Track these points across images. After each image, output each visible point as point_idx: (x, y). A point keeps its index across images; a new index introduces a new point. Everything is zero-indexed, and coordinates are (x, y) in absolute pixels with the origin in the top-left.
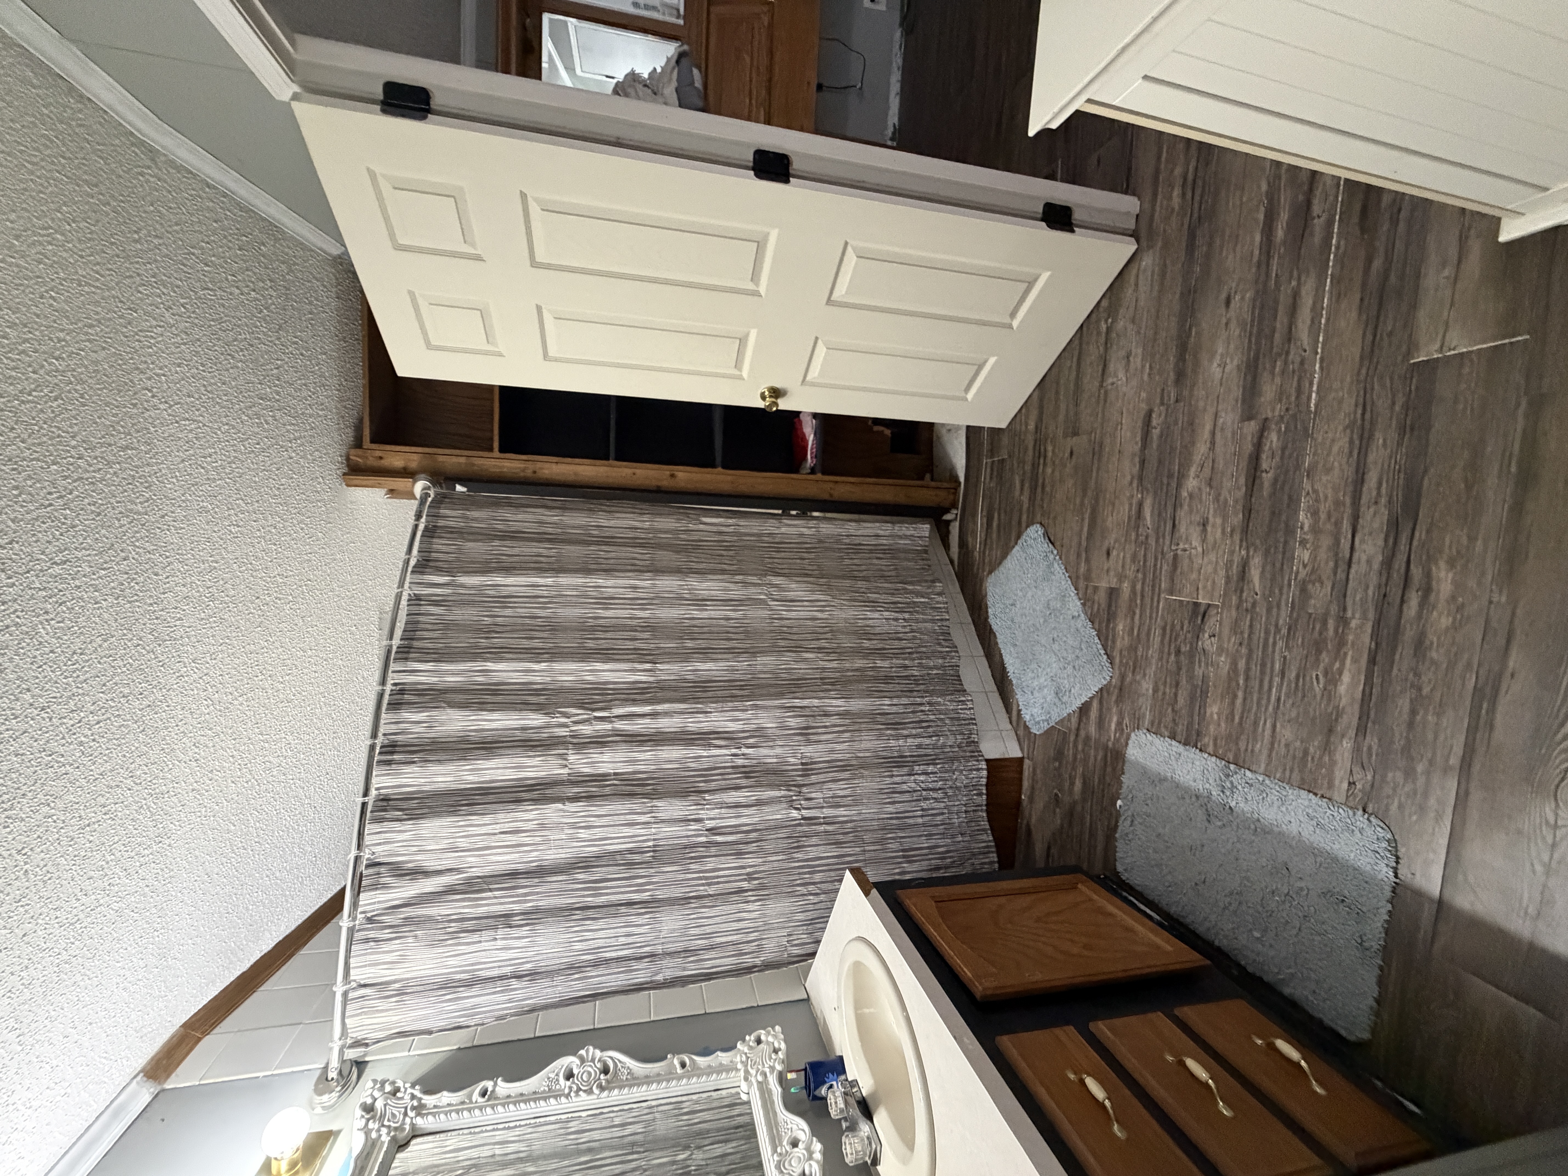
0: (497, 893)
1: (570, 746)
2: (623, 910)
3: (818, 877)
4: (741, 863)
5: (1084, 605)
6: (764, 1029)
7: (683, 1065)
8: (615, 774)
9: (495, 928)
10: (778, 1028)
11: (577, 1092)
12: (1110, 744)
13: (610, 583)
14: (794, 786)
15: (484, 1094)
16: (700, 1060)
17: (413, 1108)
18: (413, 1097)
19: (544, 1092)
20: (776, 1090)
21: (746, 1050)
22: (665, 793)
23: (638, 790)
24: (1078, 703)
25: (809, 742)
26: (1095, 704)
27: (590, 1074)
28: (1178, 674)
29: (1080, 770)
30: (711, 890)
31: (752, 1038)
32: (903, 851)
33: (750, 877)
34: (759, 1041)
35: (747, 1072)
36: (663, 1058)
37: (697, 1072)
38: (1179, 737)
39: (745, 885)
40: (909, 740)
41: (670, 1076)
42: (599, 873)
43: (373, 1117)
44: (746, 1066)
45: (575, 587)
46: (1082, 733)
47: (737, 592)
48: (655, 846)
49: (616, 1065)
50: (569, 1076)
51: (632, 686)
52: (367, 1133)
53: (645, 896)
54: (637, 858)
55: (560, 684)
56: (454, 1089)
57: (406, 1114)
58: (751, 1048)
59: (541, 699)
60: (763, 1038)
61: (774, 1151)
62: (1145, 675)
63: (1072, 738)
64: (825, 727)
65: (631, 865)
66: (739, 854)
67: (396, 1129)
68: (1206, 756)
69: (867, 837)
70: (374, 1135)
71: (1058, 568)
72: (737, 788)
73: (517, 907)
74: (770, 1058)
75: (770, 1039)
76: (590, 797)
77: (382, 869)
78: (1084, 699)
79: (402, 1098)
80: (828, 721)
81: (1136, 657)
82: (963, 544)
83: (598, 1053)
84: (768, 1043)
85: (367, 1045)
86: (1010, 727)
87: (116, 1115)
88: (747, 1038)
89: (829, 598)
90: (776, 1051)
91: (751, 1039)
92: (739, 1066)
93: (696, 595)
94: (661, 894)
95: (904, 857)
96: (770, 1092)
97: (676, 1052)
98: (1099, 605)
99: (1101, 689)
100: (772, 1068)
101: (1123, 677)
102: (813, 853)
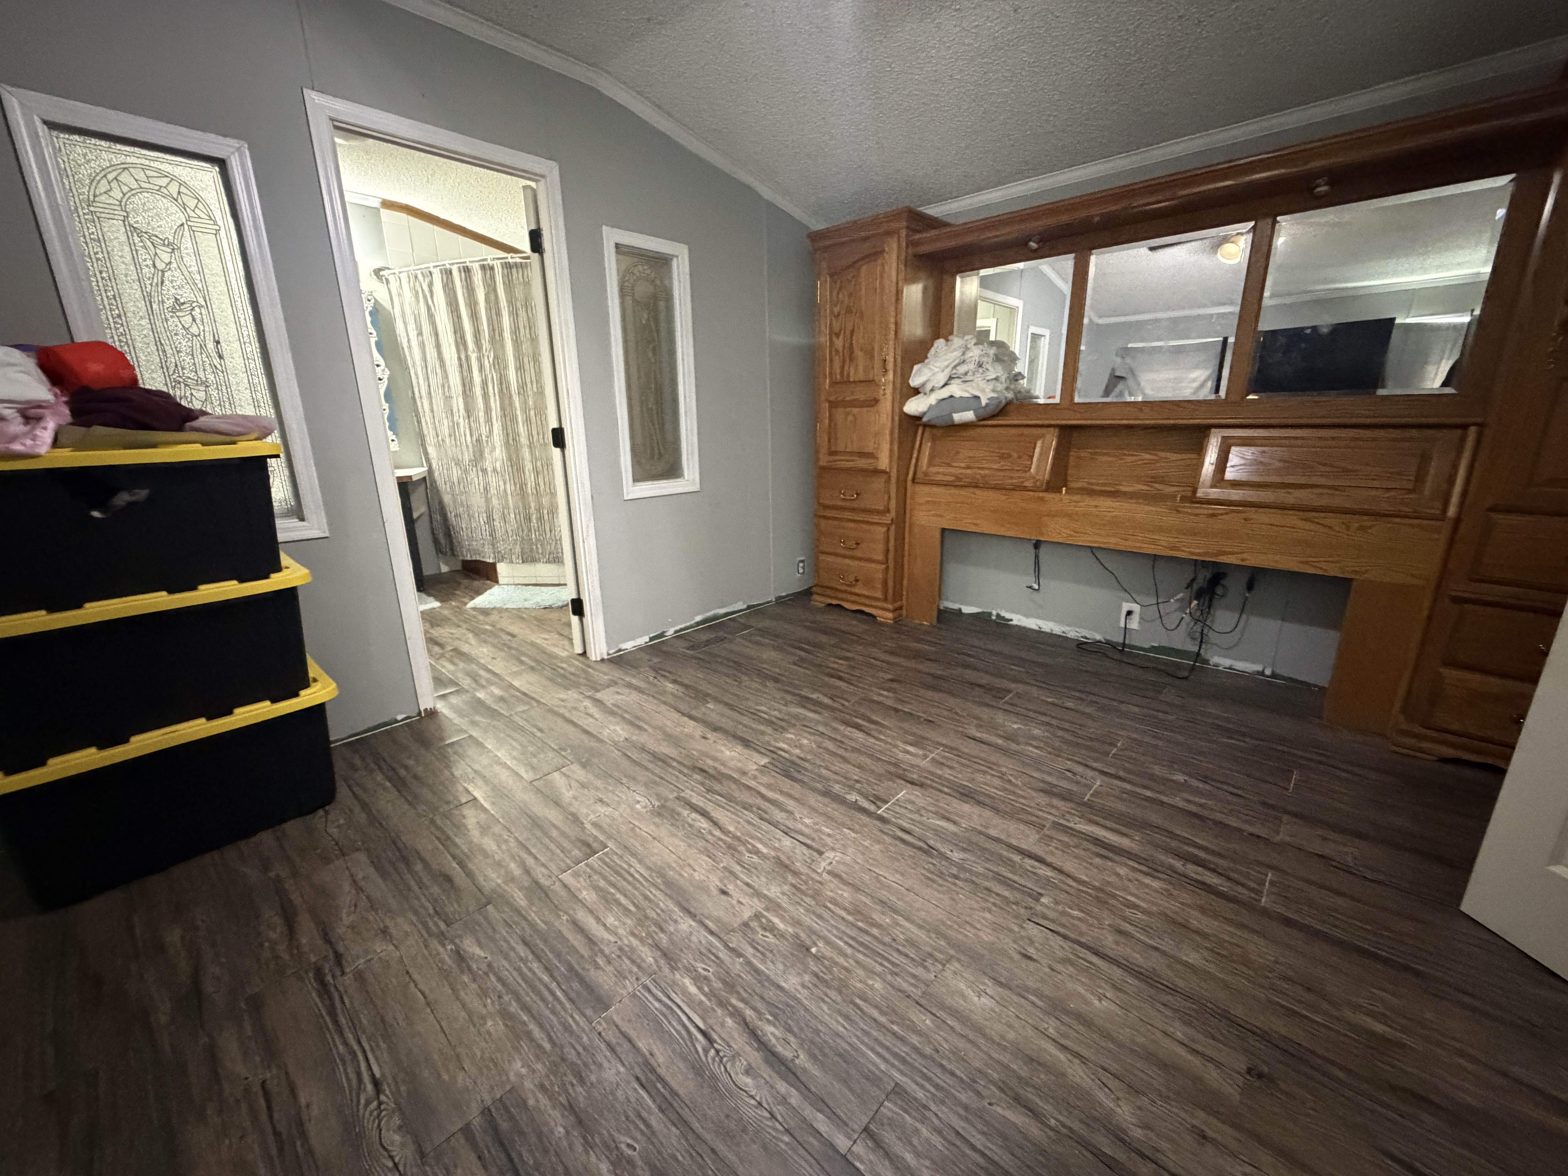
1: (478, 354)
7: (384, 410)
10: (399, 449)
14: (476, 463)
15: (371, 334)
16: (385, 417)
17: (364, 308)
18: (368, 307)
19: (372, 356)
22: (467, 401)
25: (491, 473)
27: (378, 373)
30: (436, 422)
33: (442, 441)
34: (393, 440)
36: (387, 402)
39: (440, 439)
40: (499, 525)
41: (381, 405)
42: (439, 371)
48: (451, 396)
49: (382, 383)
50: (378, 366)
51: (508, 381)
53: (433, 393)
54: (446, 389)
55: (505, 345)
56: (372, 322)
58: (389, 437)
59: (497, 337)
60: (394, 442)
64: (499, 482)
65: (443, 386)
66: (450, 436)
69: (463, 498)
72: (471, 435)
73: (425, 338)
75: (394, 446)
76: (461, 366)
77: (430, 278)
78: (475, 600)
79: (367, 303)
80: (501, 483)
83: (386, 377)
84: (392, 444)
85: (388, 286)
86: (516, 583)
90: (388, 448)
91: (394, 437)
94: (434, 400)
97: (390, 408)
102: (454, 471)
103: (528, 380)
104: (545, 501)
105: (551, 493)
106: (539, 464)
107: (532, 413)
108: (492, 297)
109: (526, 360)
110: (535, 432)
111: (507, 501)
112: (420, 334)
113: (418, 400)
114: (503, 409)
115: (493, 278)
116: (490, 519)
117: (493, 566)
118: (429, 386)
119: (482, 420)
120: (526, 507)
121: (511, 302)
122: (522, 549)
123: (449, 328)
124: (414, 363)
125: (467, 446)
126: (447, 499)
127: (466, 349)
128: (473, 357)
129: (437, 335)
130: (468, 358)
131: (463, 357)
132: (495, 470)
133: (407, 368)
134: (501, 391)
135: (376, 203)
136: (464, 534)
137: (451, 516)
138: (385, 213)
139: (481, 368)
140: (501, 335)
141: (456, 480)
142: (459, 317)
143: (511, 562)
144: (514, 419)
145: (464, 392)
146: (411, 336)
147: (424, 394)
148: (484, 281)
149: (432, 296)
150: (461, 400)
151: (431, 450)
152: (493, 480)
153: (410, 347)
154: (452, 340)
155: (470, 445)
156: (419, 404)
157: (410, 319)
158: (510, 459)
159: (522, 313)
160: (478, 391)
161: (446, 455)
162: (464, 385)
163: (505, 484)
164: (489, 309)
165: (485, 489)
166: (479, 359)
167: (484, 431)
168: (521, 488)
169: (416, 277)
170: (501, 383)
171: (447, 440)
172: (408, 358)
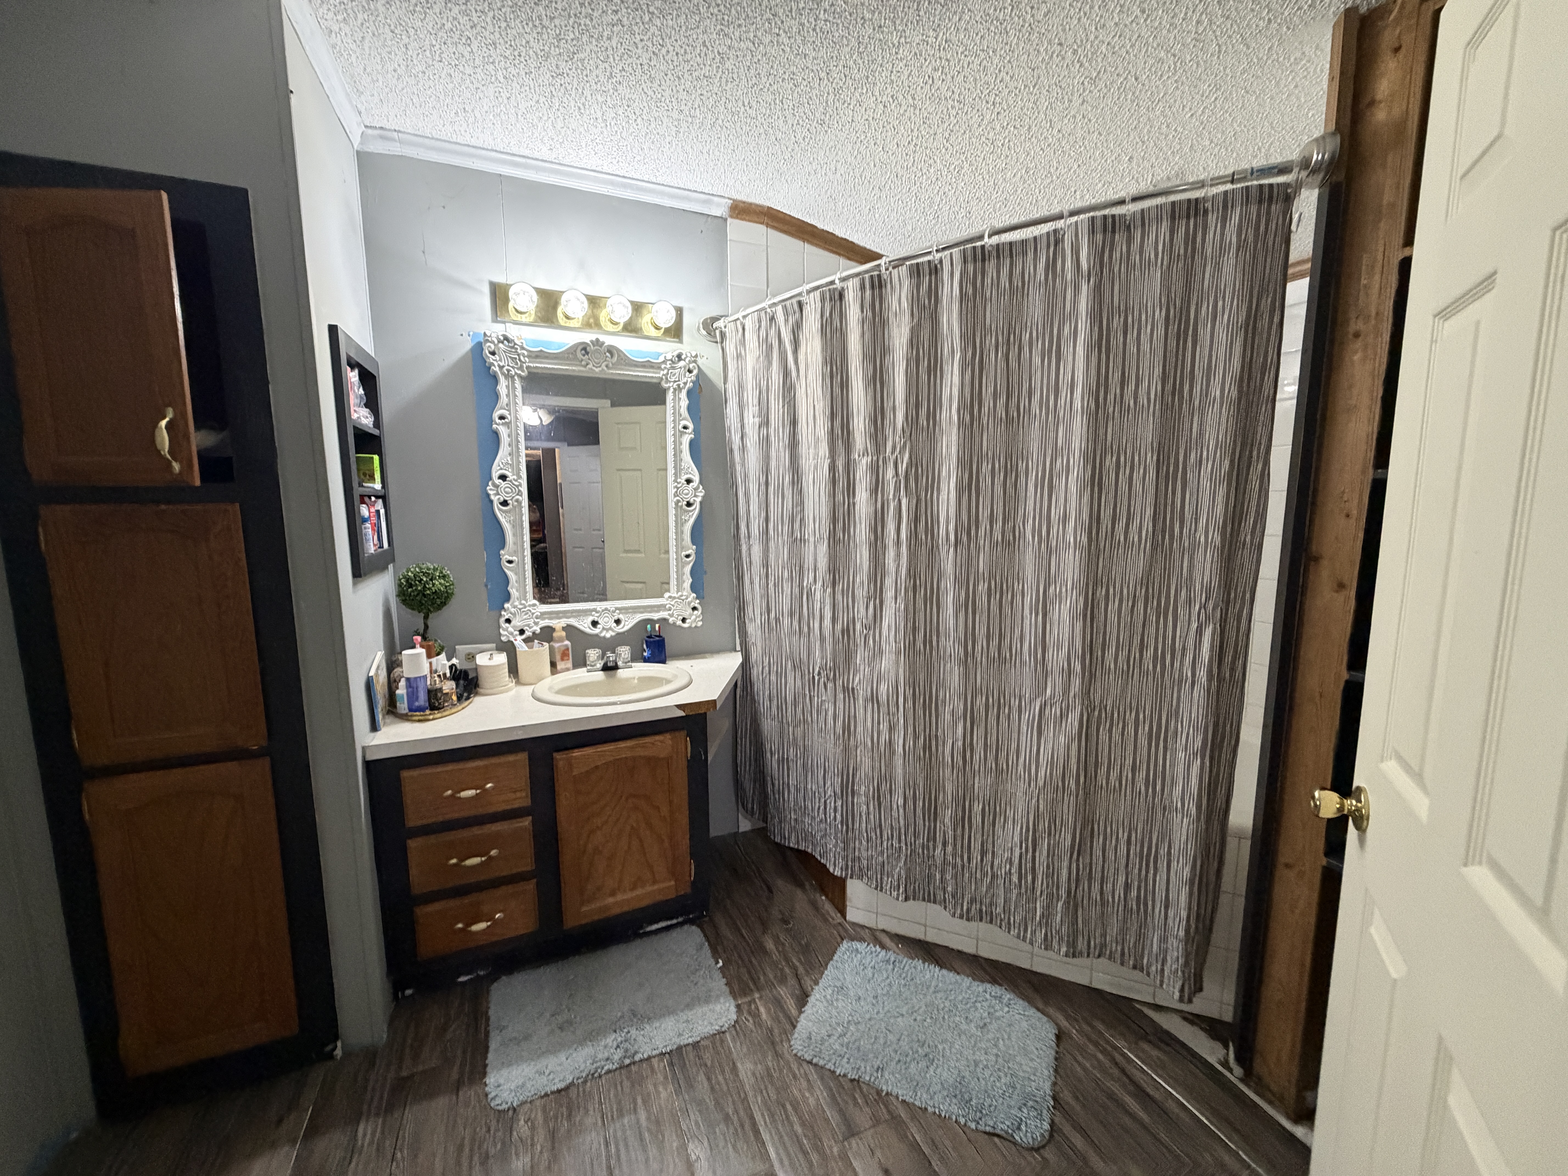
0: (781, 411)
1: (875, 458)
2: (763, 515)
3: (773, 678)
4: (786, 615)
5: (879, 1092)
6: (702, 613)
7: (688, 556)
8: (854, 504)
9: (760, 416)
10: (700, 624)
11: (676, 487)
12: (757, 995)
13: (1073, 488)
14: (835, 675)
15: (685, 427)
16: (688, 569)
17: (679, 385)
18: (685, 384)
19: (680, 465)
20: (656, 616)
21: (689, 599)
22: (835, 551)
23: (840, 525)
24: (812, 1000)
25: (866, 700)
26: (794, 1012)
27: (687, 494)
28: (716, 1099)
29: (776, 956)
30: (771, 585)
31: (696, 605)
32: (787, 759)
33: (777, 620)
34: (694, 609)
35: (674, 598)
36: (693, 543)
37: (680, 566)
38: (690, 1048)
39: (773, 615)
40: (865, 807)
41: (680, 547)
42: (788, 493)
43: (673, 363)
44: (678, 598)
45: (1068, 441)
46: (792, 981)
47: (1057, 658)
48: (805, 540)
49: (691, 511)
50: (689, 481)
51: (935, 518)
52: (664, 362)
53: (771, 532)
54: (797, 525)
55: (939, 438)
56: (689, 408)
57: (675, 382)
58: (689, 603)
59: (923, 421)
60: (696, 612)
61: (617, 609)
62: (754, 1074)
63: (801, 970)
64: (879, 723)
65: (792, 521)
66: (791, 614)
67: (667, 379)
68: (655, 1053)
69: (799, 731)
70: (663, 366)
71: (950, 1108)
72: (834, 620)
73: (772, 431)
74: (678, 615)
75: (693, 617)
76: (834, 481)
77: (798, 315)
78: (808, 1009)
79: (685, 376)
80: (884, 727)
81: (772, 1084)
82: (1166, 1040)
83: (699, 500)
84: (691, 615)
85: (722, 342)
86: (880, 927)
87: (705, 202)
88: (698, 601)
89: (1041, 783)
90: (684, 620)
91: (696, 603)
92: (680, 593)
93: (1052, 603)
94: (772, 544)
95: (783, 758)
96: (658, 611)
97: (697, 553)
98: (856, 1103)
99: (794, 1027)
100: (672, 615)
101: (778, 1055)
102: (790, 680)
103: (984, 515)
104: (981, 784)
105: (999, 772)
106: (980, 701)
107: (982, 587)
108: (925, 334)
109: (986, 468)
110: (981, 632)
111: (890, 765)
112: (765, 423)
113: (743, 541)
114: (912, 574)
115: (934, 293)
116: (847, 789)
117: (841, 883)
118: (767, 520)
119: (861, 593)
120: (933, 787)
121: (969, 338)
122: (908, 871)
123: (821, 406)
124: (746, 476)
125: (822, 639)
126: (769, 726)
127: (848, 446)
128: (863, 465)
129: (794, 423)
130: (849, 466)
131: (840, 464)
132: (874, 698)
133: (734, 484)
134: (914, 535)
135: (720, 209)
136: (790, 797)
137: (772, 763)
138: (737, 228)
139: (877, 487)
140: (932, 416)
141: (790, 699)
142: (845, 385)
143: (880, 887)
144: (934, 599)
145: (833, 534)
146: (749, 430)
147: (755, 530)
148: (915, 299)
149: (795, 351)
150: (823, 549)
151: (753, 629)
152: (864, 718)
153: (743, 448)
154: (822, 431)
155: (829, 640)
156: (744, 548)
157: (751, 397)
158: (913, 684)
159: (994, 361)
160: (862, 532)
161: (780, 647)
162: (834, 520)
163: (891, 729)
164: (913, 361)
165: (846, 728)
166: (876, 470)
167: (861, 612)
168: (927, 747)
169: (772, 319)
170: (916, 520)
171: (786, 621)
172: (738, 468)
